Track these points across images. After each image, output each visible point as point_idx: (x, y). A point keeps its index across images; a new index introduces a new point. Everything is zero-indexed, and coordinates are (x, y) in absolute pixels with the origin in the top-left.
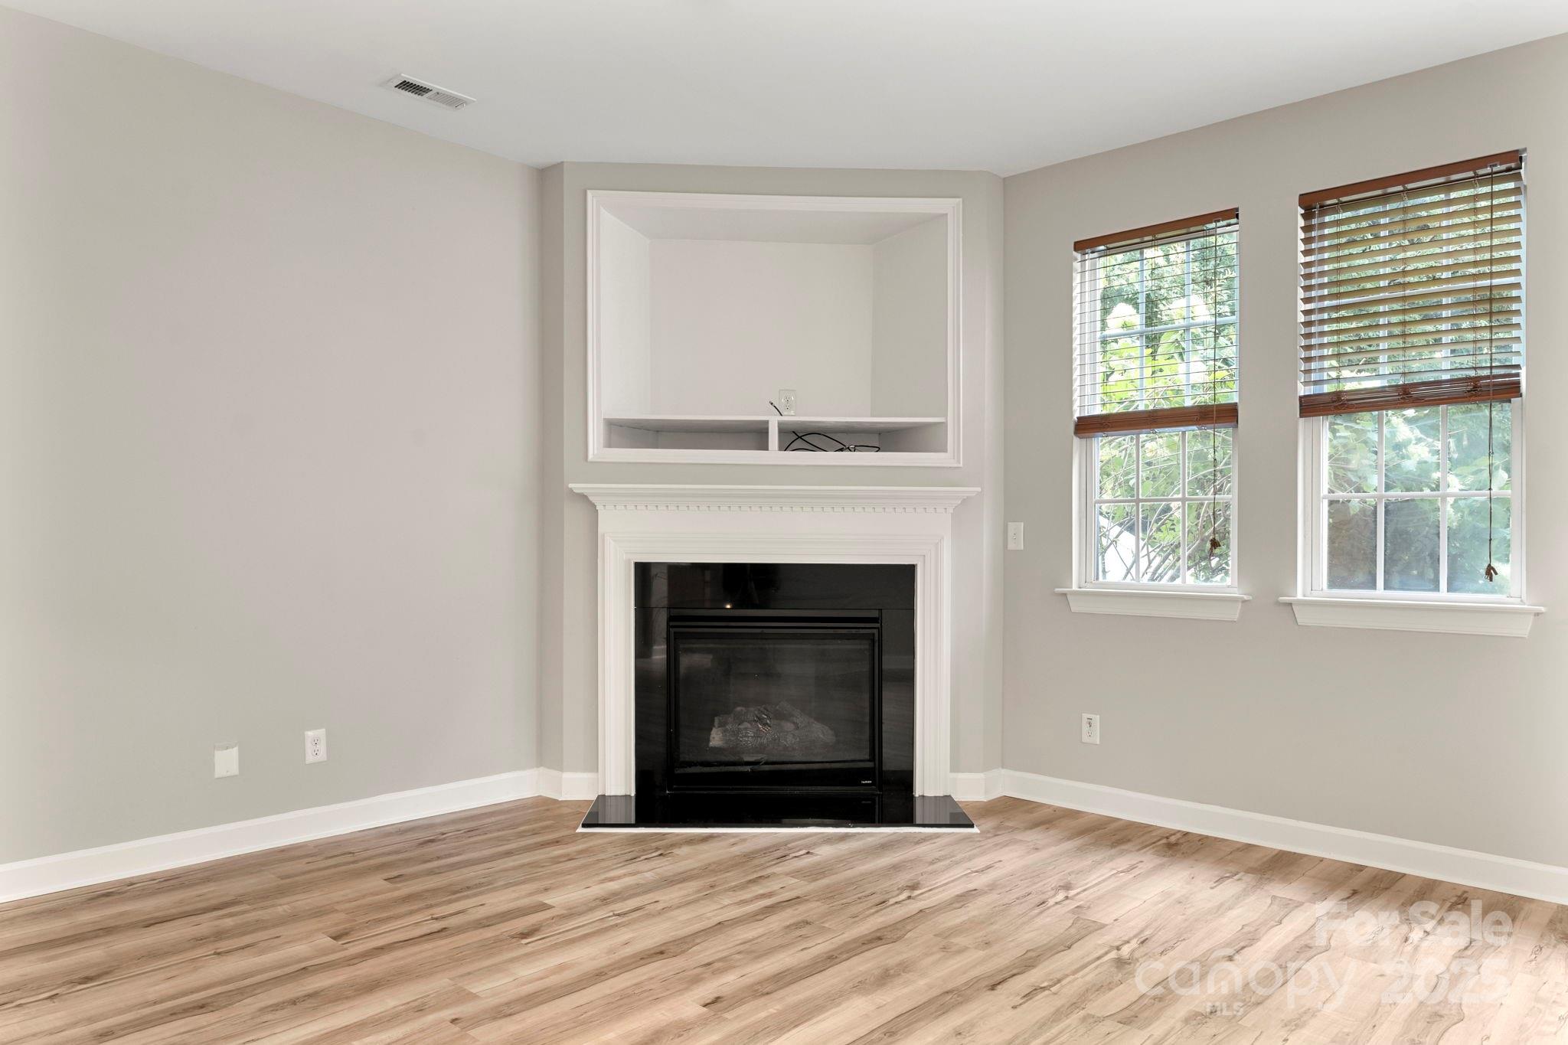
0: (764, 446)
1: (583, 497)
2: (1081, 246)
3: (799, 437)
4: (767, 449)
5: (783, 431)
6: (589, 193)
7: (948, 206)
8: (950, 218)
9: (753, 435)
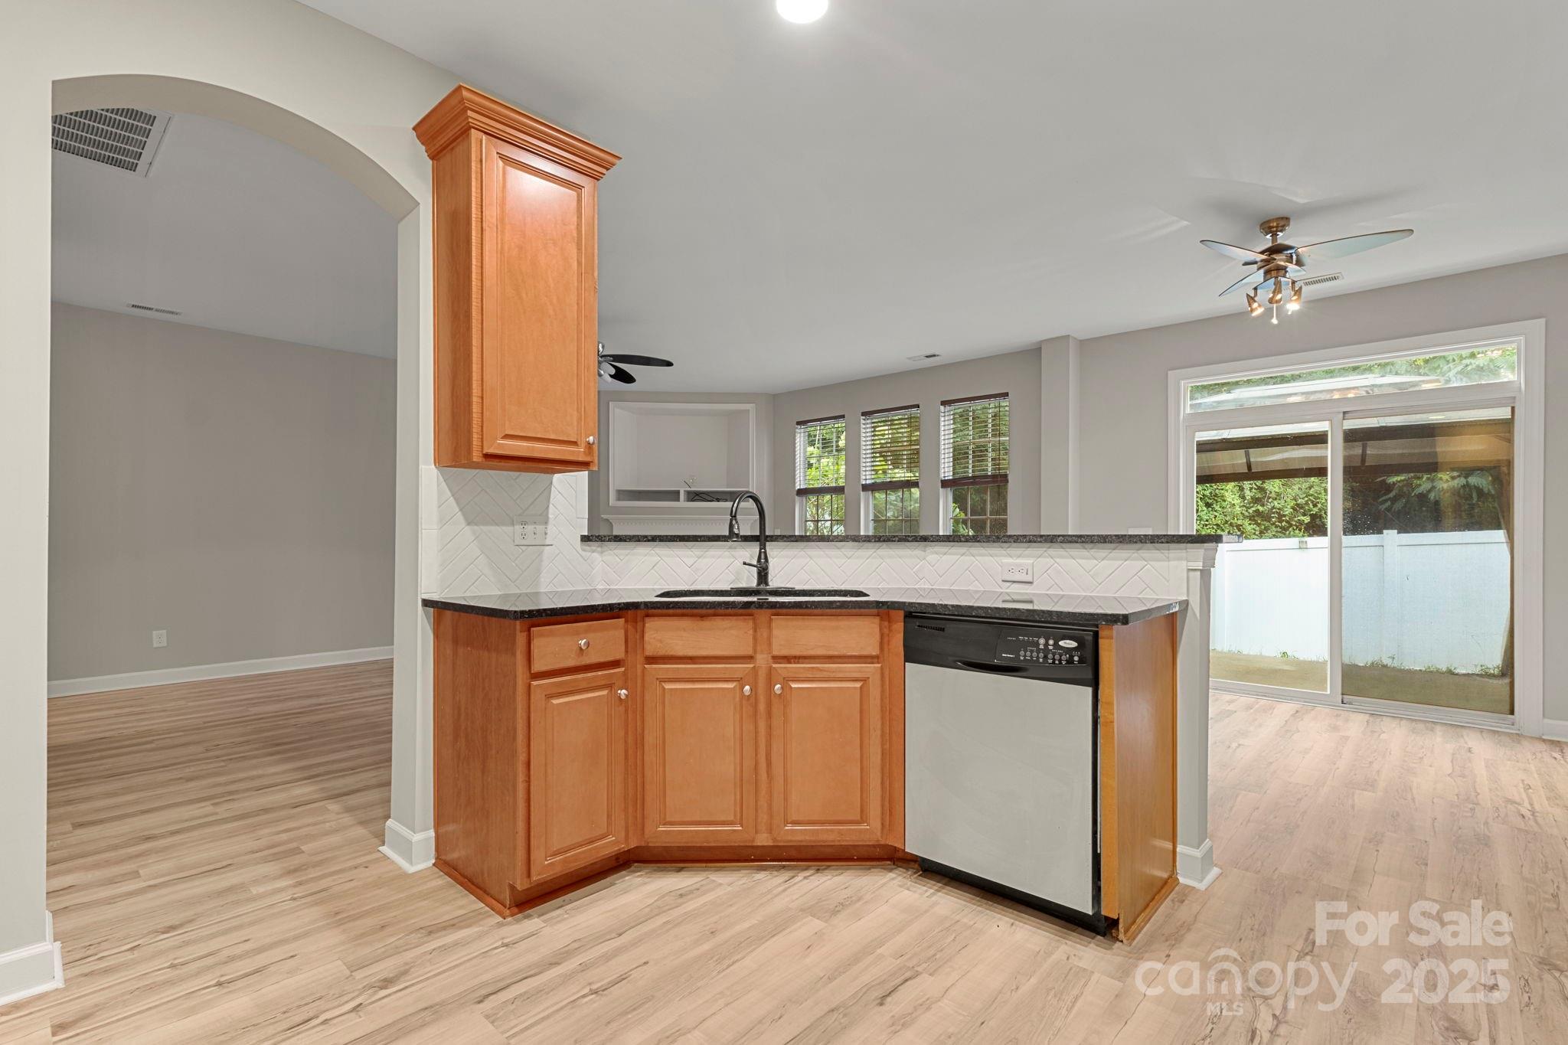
0: (678, 500)
1: (607, 520)
2: (799, 423)
3: (695, 496)
4: (679, 501)
5: (688, 493)
6: (610, 403)
7: (750, 407)
8: (750, 412)
9: (674, 495)
